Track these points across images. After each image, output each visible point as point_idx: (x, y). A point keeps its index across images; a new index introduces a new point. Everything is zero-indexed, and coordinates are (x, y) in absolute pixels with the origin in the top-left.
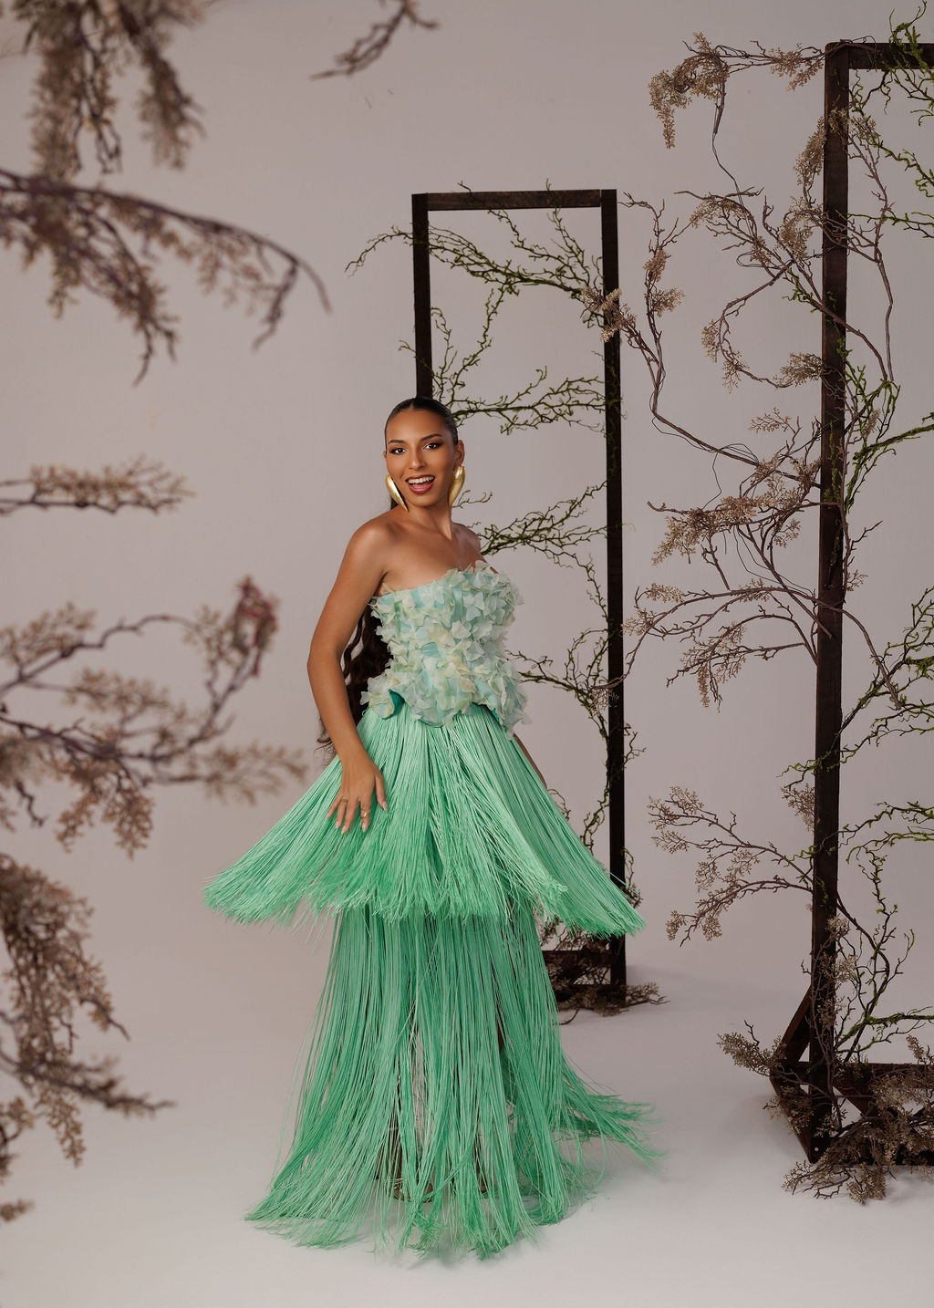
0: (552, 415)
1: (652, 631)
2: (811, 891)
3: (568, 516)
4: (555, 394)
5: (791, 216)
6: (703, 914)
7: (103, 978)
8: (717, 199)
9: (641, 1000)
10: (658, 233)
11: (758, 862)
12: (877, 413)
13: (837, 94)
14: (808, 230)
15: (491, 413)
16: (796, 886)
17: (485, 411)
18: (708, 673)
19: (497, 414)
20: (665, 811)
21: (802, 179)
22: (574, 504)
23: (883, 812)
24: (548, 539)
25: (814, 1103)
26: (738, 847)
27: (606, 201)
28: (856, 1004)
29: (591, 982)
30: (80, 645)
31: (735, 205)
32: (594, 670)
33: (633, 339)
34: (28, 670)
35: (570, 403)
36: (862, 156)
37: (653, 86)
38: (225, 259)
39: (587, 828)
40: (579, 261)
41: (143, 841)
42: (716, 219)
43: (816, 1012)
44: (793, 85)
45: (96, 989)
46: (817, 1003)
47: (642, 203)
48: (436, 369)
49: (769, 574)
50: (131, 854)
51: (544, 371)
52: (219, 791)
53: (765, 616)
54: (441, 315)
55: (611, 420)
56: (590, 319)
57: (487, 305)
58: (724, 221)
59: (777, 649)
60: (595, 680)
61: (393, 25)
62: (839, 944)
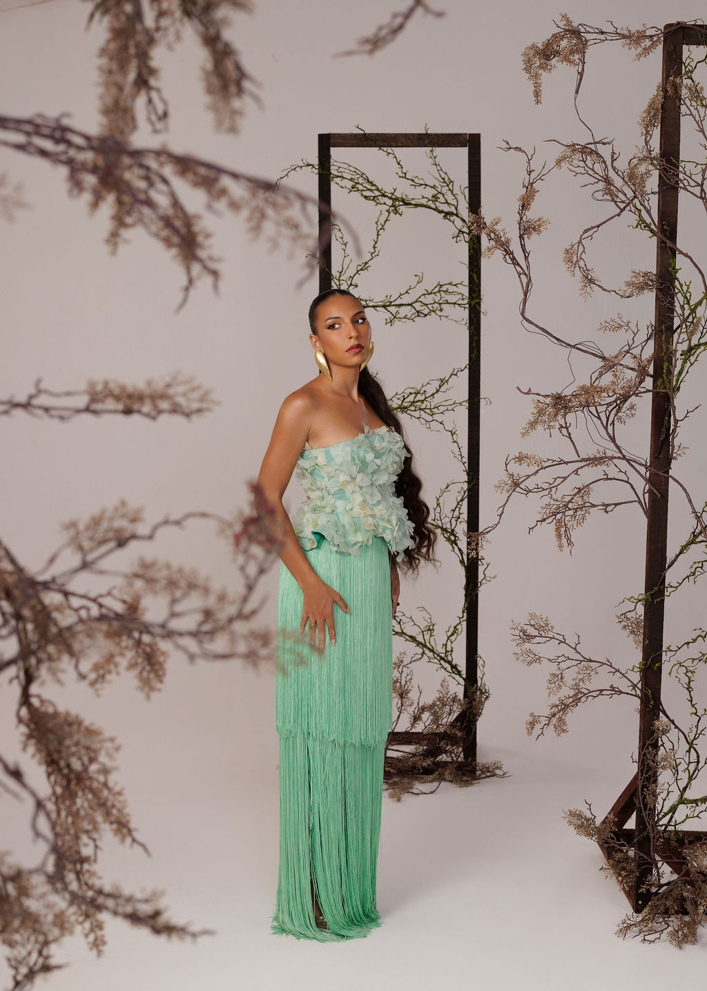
0: (426, 311)
1: (518, 489)
2: (639, 697)
3: (438, 391)
4: (429, 294)
5: (635, 161)
6: (554, 715)
7: (125, 801)
8: (577, 147)
9: (489, 774)
10: (530, 173)
11: (597, 673)
12: (700, 318)
13: (673, 63)
14: (648, 172)
15: (378, 309)
16: (627, 694)
17: (373, 307)
18: (563, 524)
19: (383, 309)
20: (524, 632)
21: (644, 132)
22: (443, 382)
23: (698, 636)
24: (422, 409)
25: (639, 865)
26: (581, 661)
27: (472, 143)
28: (674, 788)
29: (449, 759)
30: (134, 537)
31: (592, 152)
32: (456, 513)
33: (507, 257)
34: (90, 558)
35: (441, 302)
36: (691, 114)
37: (525, 54)
38: (270, 212)
39: (448, 638)
40: (450, 190)
41: (158, 685)
42: (576, 162)
43: (642, 794)
44: (639, 56)
45: (119, 810)
46: (644, 787)
47: (517, 148)
48: (335, 272)
49: (612, 445)
50: (148, 697)
51: (420, 275)
52: (255, 665)
53: (608, 479)
54: (340, 230)
55: (473, 316)
56: (458, 236)
57: (376, 223)
58: (582, 164)
59: (616, 505)
60: (457, 521)
61: (408, 15)
62: (662, 741)
